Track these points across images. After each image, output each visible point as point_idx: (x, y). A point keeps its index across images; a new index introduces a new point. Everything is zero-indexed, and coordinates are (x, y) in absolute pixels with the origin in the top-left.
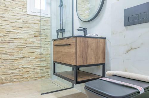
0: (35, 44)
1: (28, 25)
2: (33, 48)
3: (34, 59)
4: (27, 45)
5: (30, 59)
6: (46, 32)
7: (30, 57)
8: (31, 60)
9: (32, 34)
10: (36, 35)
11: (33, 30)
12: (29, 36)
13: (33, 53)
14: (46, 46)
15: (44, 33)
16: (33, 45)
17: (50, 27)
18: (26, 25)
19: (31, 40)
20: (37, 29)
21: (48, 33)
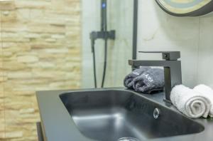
0: (33, 71)
1: (11, 14)
2: (30, 82)
3: (33, 113)
4: (11, 75)
5: (22, 114)
6: (67, 34)
7: (18, 110)
8: (22, 116)
9: (25, 40)
10: (37, 43)
11: (28, 30)
12: (15, 47)
13: (28, 98)
14: (69, 75)
15: (62, 37)
16: (28, 74)
17: (78, 17)
18: (6, 15)
19: (21, 59)
20: (39, 25)
21: (73, 37)
